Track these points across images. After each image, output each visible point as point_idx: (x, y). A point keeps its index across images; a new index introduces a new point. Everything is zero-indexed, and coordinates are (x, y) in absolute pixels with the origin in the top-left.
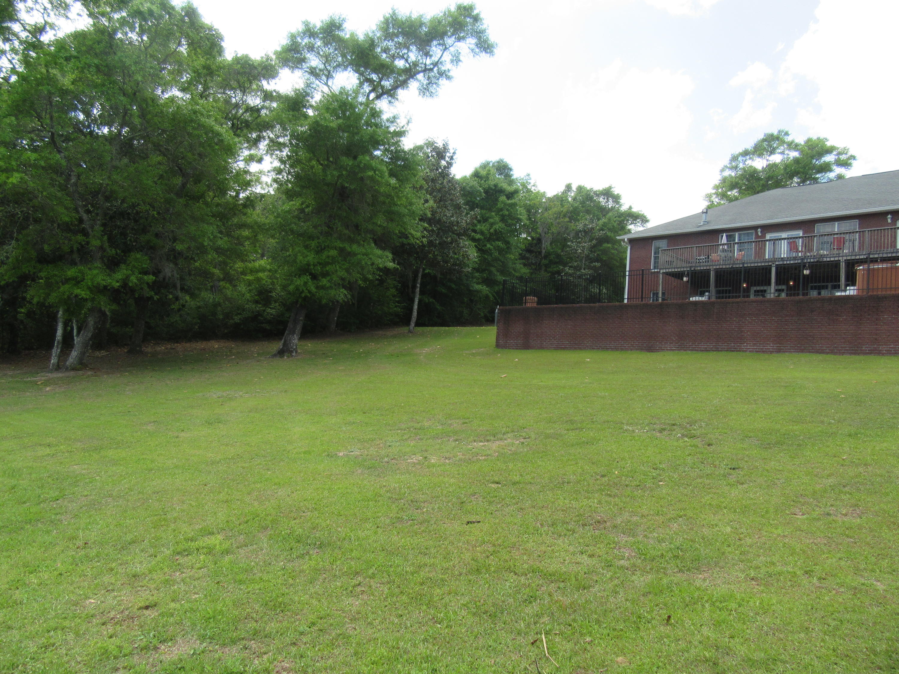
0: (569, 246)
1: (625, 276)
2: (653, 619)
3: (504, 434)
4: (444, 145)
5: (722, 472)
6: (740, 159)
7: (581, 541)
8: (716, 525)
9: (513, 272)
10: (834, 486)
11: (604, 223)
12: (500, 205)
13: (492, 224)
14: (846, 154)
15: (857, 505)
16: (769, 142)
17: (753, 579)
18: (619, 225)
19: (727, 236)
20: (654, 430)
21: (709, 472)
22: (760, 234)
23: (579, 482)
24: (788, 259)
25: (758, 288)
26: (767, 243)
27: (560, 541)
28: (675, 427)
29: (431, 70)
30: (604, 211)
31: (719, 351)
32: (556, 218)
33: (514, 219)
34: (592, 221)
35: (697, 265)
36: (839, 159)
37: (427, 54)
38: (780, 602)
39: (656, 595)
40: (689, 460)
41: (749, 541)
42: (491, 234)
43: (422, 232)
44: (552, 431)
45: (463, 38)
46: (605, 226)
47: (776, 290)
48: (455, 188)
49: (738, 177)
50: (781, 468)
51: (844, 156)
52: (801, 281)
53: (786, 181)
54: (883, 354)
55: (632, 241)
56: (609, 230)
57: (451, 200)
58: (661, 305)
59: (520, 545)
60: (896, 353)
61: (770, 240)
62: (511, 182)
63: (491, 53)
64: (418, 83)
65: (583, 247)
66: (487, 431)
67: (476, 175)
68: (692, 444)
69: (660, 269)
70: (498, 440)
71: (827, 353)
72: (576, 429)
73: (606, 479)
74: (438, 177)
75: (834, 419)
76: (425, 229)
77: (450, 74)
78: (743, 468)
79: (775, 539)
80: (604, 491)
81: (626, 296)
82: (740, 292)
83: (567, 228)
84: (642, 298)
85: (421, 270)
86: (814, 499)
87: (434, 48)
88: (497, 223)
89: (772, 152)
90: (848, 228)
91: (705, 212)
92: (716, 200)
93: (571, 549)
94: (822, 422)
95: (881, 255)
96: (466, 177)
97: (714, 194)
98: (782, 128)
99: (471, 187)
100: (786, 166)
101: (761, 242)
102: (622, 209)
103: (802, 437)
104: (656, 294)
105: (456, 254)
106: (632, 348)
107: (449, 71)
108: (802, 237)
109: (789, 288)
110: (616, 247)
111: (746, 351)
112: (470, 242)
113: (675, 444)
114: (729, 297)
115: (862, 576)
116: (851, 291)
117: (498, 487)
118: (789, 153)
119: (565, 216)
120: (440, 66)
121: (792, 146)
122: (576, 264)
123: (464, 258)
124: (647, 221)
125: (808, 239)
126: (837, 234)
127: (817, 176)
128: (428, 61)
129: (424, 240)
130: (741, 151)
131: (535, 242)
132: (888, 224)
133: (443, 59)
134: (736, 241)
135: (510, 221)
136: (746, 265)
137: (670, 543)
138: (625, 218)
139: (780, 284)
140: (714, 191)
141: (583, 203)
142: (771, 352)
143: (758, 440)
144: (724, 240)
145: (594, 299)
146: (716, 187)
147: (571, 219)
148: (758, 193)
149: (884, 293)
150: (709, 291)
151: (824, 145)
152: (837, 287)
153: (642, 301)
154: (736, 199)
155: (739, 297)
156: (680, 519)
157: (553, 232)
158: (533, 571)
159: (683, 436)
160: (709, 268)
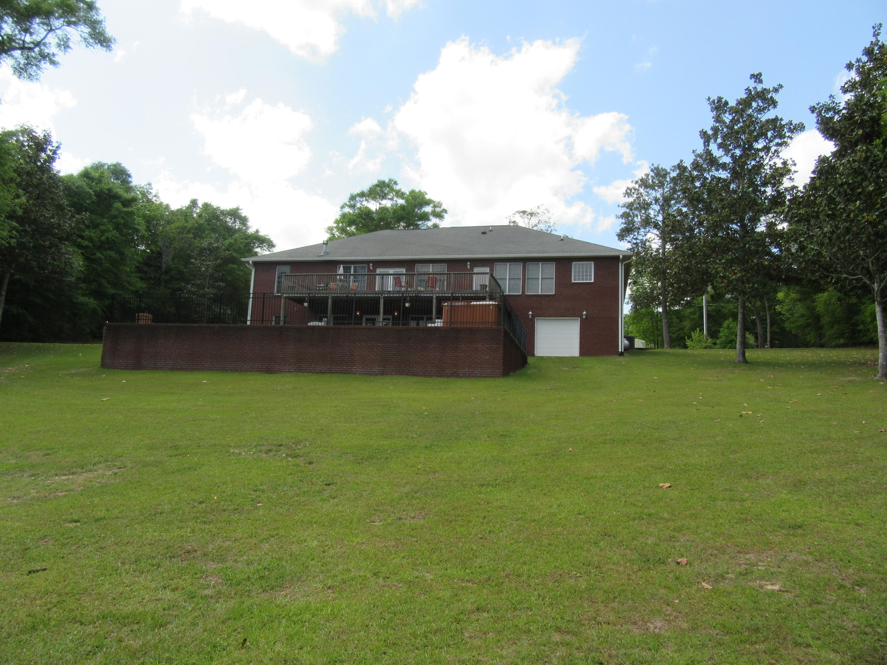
0: (192, 264)
1: (248, 298)
2: (229, 645)
3: (95, 464)
4: (45, 136)
5: (317, 489)
6: (358, 199)
7: (166, 575)
8: (305, 541)
9: (128, 286)
10: (408, 493)
11: (230, 243)
12: (114, 212)
13: (103, 232)
14: (440, 207)
15: (423, 508)
16: (381, 188)
17: (329, 588)
18: (245, 246)
19: (343, 267)
20: (261, 452)
21: (306, 490)
22: (371, 268)
23: (173, 512)
24: (394, 292)
25: (370, 317)
26: (377, 277)
27: (142, 580)
28: (281, 448)
29: (30, 49)
30: (231, 231)
31: (333, 373)
32: (179, 233)
33: (131, 228)
34: (217, 239)
35: (317, 291)
36: (435, 210)
37: (27, 31)
38: (348, 606)
39: (235, 619)
40: (290, 479)
41: (332, 552)
42: (102, 242)
43: (10, 231)
44: (152, 458)
45: (75, 24)
46: (231, 247)
47: (384, 319)
48: (58, 187)
49: (355, 215)
50: (368, 481)
51: (438, 208)
52: (401, 311)
53: (395, 224)
54: (461, 377)
55: (256, 264)
56: (235, 251)
57: (52, 199)
58: (281, 327)
59: (93, 590)
60: (469, 376)
61: (379, 275)
62: (129, 189)
63: (108, 47)
64: (14, 61)
65: (207, 265)
66: (75, 462)
67: (86, 175)
68: (294, 464)
69: (284, 294)
70: (86, 472)
71: (420, 376)
72: (180, 455)
73: (204, 505)
74: (36, 172)
75: (416, 434)
76: (14, 228)
77: (56, 59)
78: (336, 483)
79: (354, 547)
80: (198, 518)
81: (249, 318)
82: (352, 320)
83: (190, 245)
84: (263, 321)
85: (8, 275)
86: (391, 507)
87: (35, 26)
88: (110, 231)
89: (384, 197)
90: (439, 270)
91: (326, 244)
92: (337, 234)
93: (153, 585)
94: (407, 437)
95: (463, 295)
96: (72, 175)
97: (335, 227)
98: (392, 178)
99: (78, 187)
100: (395, 212)
101: (372, 276)
102: (249, 231)
103: (389, 451)
104: (277, 318)
105: (55, 260)
106: (251, 370)
107: (54, 55)
108: (405, 274)
109: (394, 317)
110: (242, 268)
111: (355, 374)
112: (76, 249)
113: (279, 464)
114: (342, 324)
115: (417, 570)
116: (439, 323)
117: (76, 527)
118: (398, 200)
119: (189, 232)
120: (42, 47)
121: (400, 194)
122: (199, 282)
123: (66, 265)
124: (273, 246)
125: (410, 275)
126: (431, 274)
127: (419, 223)
128: (28, 38)
129: (13, 241)
130: (359, 192)
131: (154, 255)
132: (468, 270)
133: (47, 40)
134: (352, 272)
135: (125, 230)
136: (357, 296)
137: (259, 564)
138: (252, 240)
139: (388, 314)
140: (335, 225)
141: (209, 221)
142: (376, 375)
143: (353, 456)
144: (341, 270)
145: (218, 319)
146: (337, 222)
147: (195, 236)
148: (372, 231)
149: (462, 326)
150: (326, 317)
151: (423, 198)
152: (430, 320)
153: (262, 323)
154: (353, 234)
155: (351, 324)
156: (272, 539)
157: (175, 248)
158: (103, 617)
159: (288, 455)
160: (328, 295)
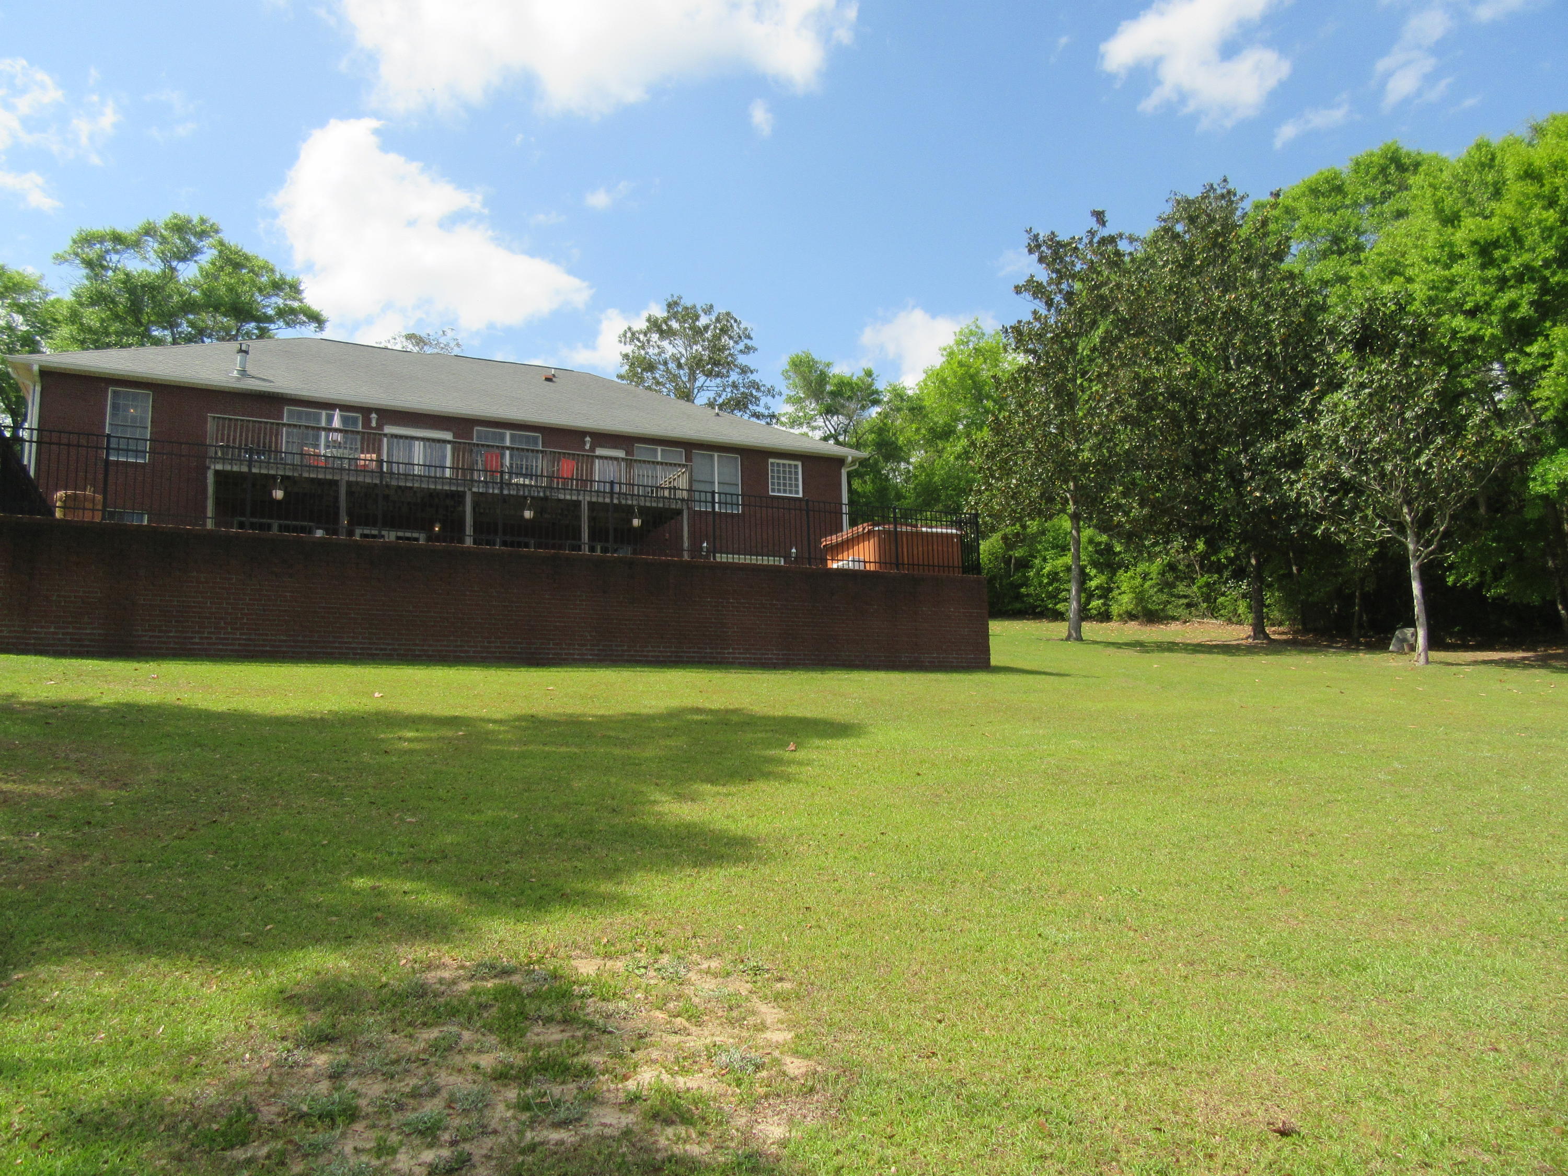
22: (374, 424)
24: (495, 484)
26: (385, 442)
160: (337, 477)
